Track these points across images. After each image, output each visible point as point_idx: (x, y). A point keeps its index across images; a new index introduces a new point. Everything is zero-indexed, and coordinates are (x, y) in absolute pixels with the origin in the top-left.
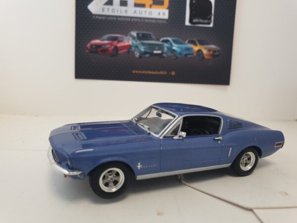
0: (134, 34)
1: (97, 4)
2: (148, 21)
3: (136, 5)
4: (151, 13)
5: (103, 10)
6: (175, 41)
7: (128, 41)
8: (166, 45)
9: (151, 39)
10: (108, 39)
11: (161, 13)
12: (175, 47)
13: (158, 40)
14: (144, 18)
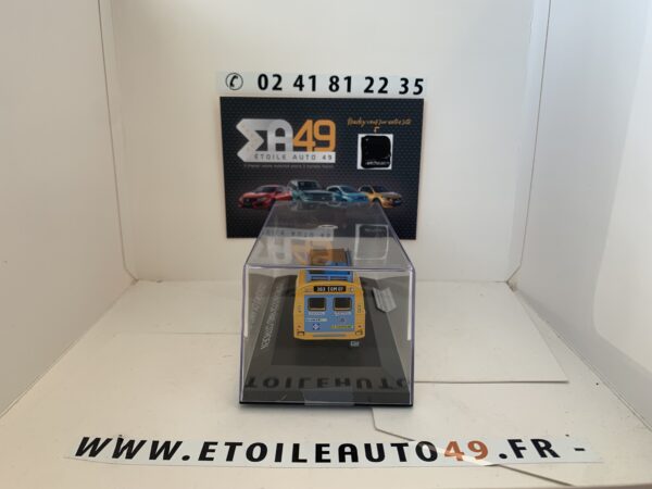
0: (295, 183)
1: (248, 149)
2: (311, 167)
3: (296, 149)
4: (314, 157)
5: (256, 156)
6: (344, 189)
7: (288, 192)
8: (334, 194)
9: (316, 188)
10: (263, 191)
11: (327, 156)
12: (345, 196)
13: (324, 188)
14: (306, 164)
